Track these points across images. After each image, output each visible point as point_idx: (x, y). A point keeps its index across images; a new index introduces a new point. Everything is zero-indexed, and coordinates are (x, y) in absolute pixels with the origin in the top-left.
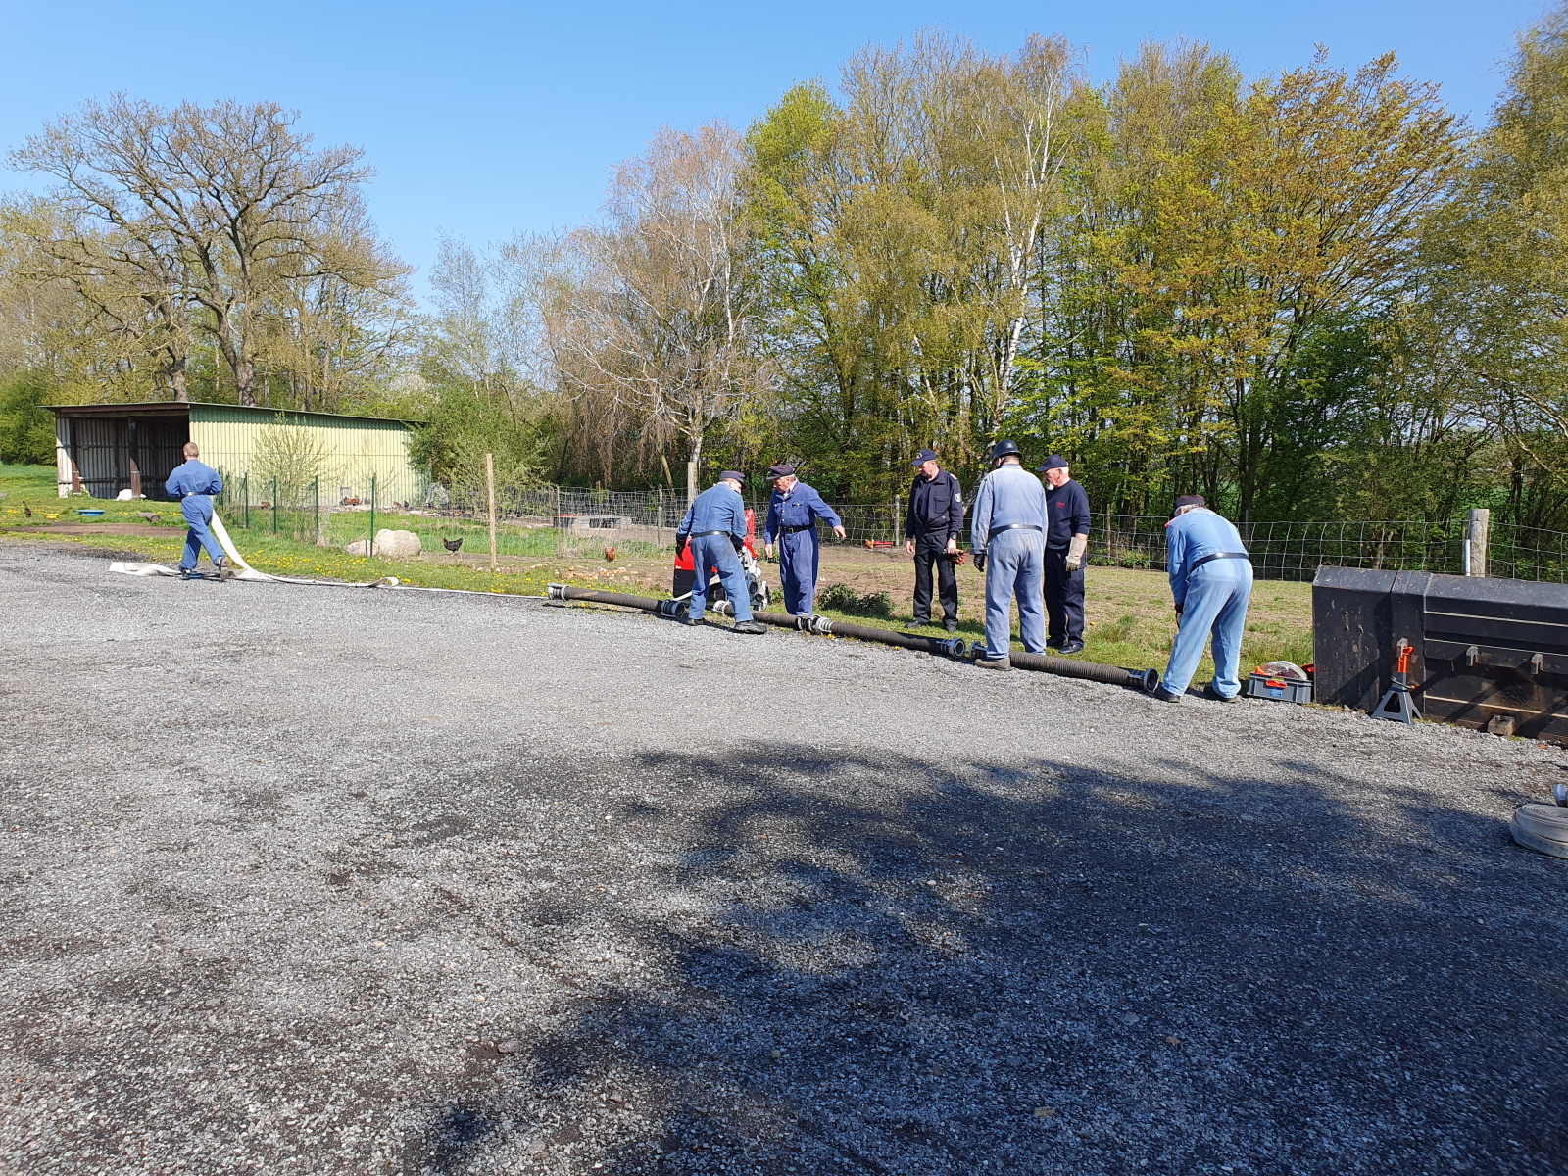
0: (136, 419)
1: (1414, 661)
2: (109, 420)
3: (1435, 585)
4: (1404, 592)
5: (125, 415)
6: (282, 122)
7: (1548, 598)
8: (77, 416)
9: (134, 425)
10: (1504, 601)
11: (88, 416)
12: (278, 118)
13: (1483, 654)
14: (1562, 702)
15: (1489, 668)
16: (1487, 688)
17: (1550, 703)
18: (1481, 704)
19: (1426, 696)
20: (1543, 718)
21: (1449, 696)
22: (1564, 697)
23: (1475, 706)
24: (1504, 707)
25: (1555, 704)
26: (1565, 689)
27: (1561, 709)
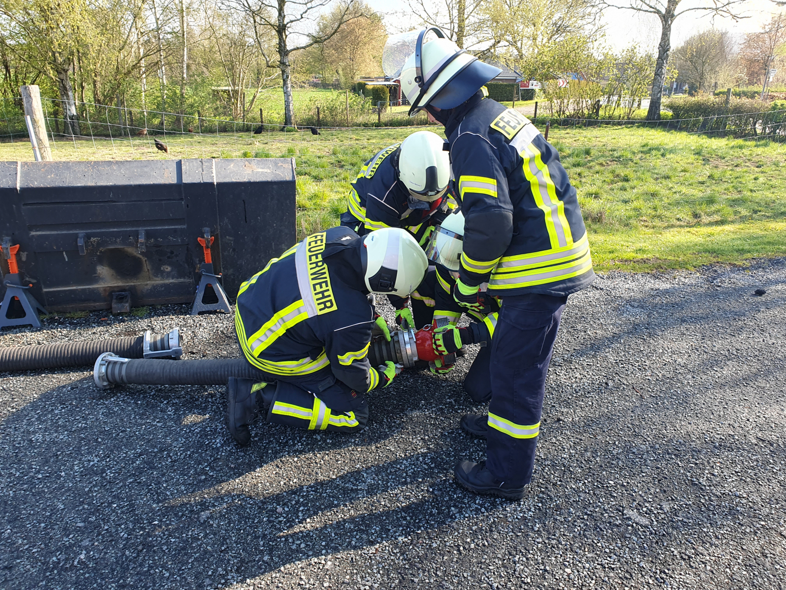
1: (24, 259)
3: (25, 175)
10: (102, 184)
13: (92, 239)
14: (168, 269)
15: (101, 252)
16: (103, 270)
17: (158, 272)
18: (99, 286)
19: (45, 290)
20: (155, 287)
21: (68, 284)
22: (169, 265)
23: (94, 289)
24: (120, 284)
25: (163, 272)
26: (169, 257)
27: (168, 275)
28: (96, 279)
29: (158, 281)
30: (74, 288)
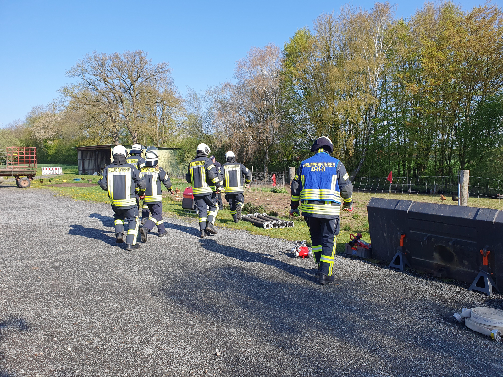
0: (98, 150)
1: (406, 241)
2: (91, 151)
3: (413, 206)
4: (400, 209)
5: (95, 149)
6: (144, 56)
8: (83, 150)
9: (97, 152)
10: (439, 214)
11: (86, 150)
12: (142, 55)
13: (432, 239)
14: (467, 263)
15: (436, 246)
16: (436, 255)
17: (461, 263)
18: (434, 262)
19: (413, 257)
20: (459, 271)
21: (421, 258)
22: (467, 261)
23: (431, 263)
24: (443, 264)
25: (464, 264)
26: (467, 257)
27: (467, 266)
28: (433, 258)
29: (461, 268)
30: (424, 260)
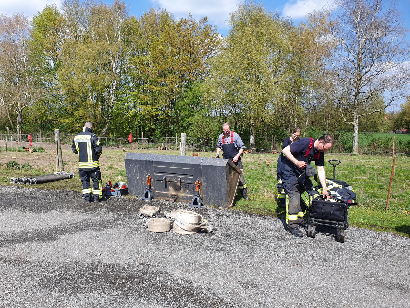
3: (156, 157)
4: (148, 160)
7: (182, 160)
10: (172, 162)
13: (168, 178)
14: (188, 191)
15: (170, 182)
16: (170, 188)
17: (185, 192)
18: (169, 193)
19: (156, 192)
20: (183, 196)
21: (161, 191)
22: (188, 190)
23: (168, 194)
24: (175, 194)
25: (186, 192)
26: (188, 187)
27: (188, 193)
28: (169, 191)
29: (185, 195)
30: (163, 192)
